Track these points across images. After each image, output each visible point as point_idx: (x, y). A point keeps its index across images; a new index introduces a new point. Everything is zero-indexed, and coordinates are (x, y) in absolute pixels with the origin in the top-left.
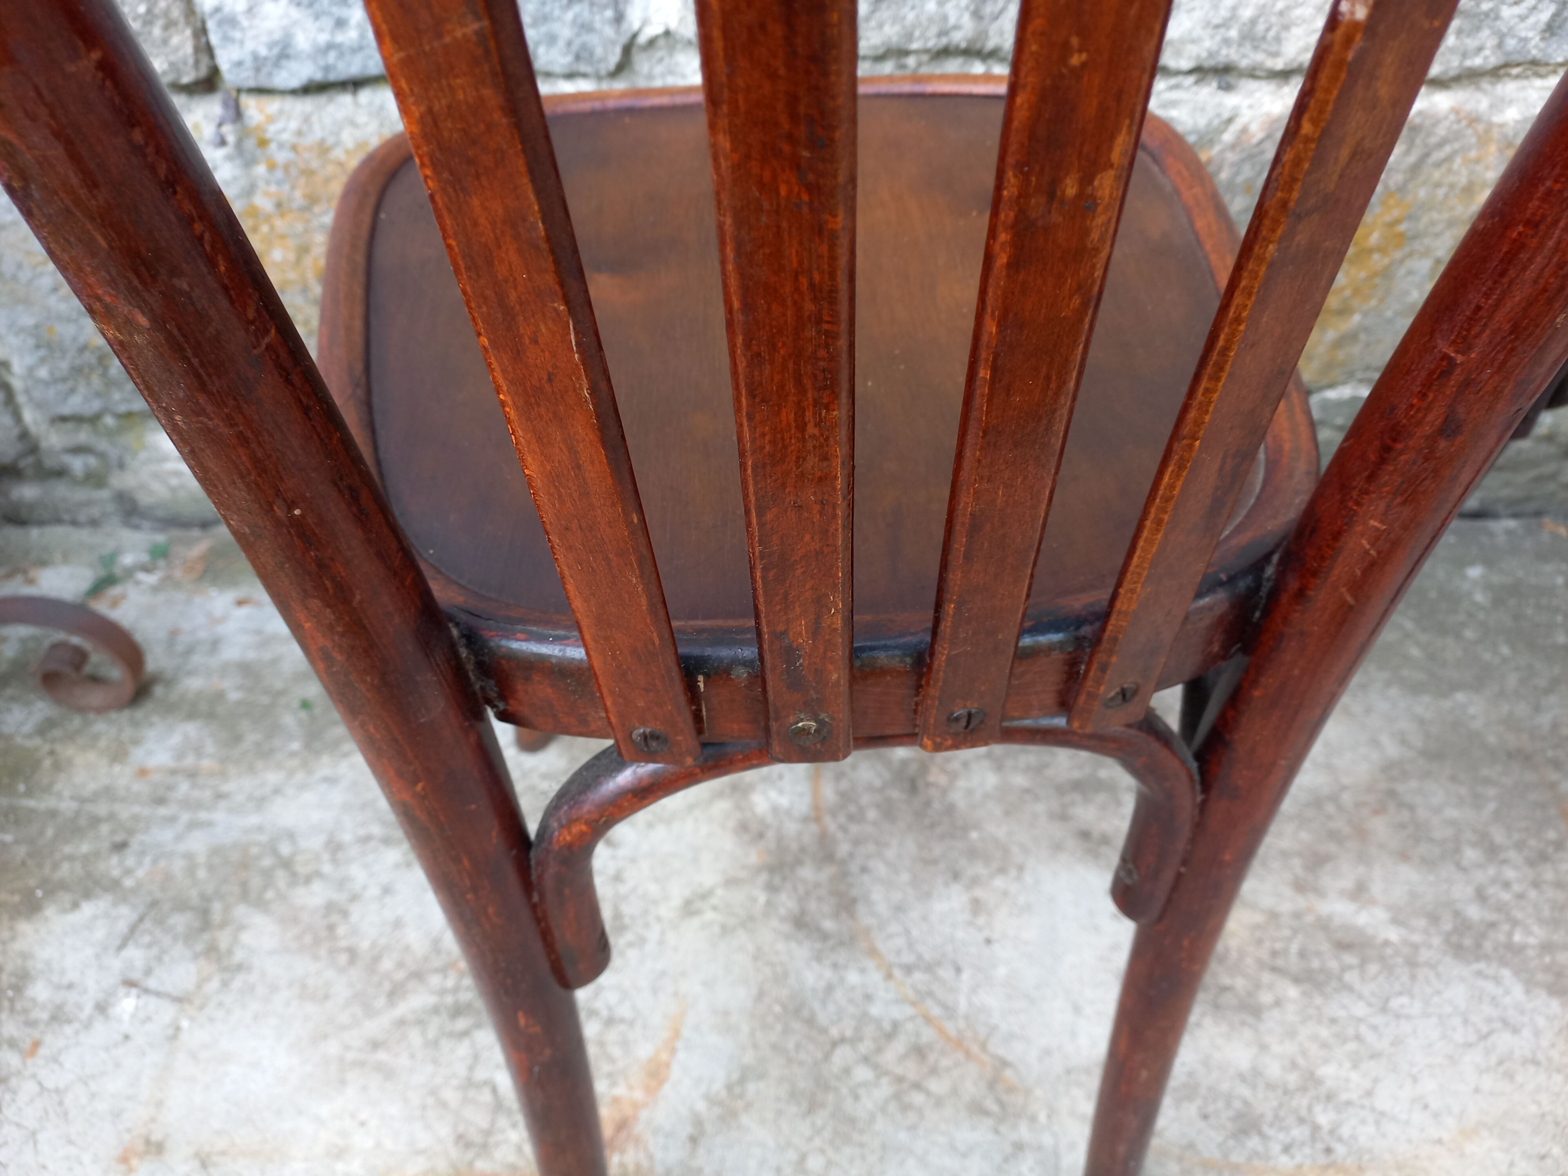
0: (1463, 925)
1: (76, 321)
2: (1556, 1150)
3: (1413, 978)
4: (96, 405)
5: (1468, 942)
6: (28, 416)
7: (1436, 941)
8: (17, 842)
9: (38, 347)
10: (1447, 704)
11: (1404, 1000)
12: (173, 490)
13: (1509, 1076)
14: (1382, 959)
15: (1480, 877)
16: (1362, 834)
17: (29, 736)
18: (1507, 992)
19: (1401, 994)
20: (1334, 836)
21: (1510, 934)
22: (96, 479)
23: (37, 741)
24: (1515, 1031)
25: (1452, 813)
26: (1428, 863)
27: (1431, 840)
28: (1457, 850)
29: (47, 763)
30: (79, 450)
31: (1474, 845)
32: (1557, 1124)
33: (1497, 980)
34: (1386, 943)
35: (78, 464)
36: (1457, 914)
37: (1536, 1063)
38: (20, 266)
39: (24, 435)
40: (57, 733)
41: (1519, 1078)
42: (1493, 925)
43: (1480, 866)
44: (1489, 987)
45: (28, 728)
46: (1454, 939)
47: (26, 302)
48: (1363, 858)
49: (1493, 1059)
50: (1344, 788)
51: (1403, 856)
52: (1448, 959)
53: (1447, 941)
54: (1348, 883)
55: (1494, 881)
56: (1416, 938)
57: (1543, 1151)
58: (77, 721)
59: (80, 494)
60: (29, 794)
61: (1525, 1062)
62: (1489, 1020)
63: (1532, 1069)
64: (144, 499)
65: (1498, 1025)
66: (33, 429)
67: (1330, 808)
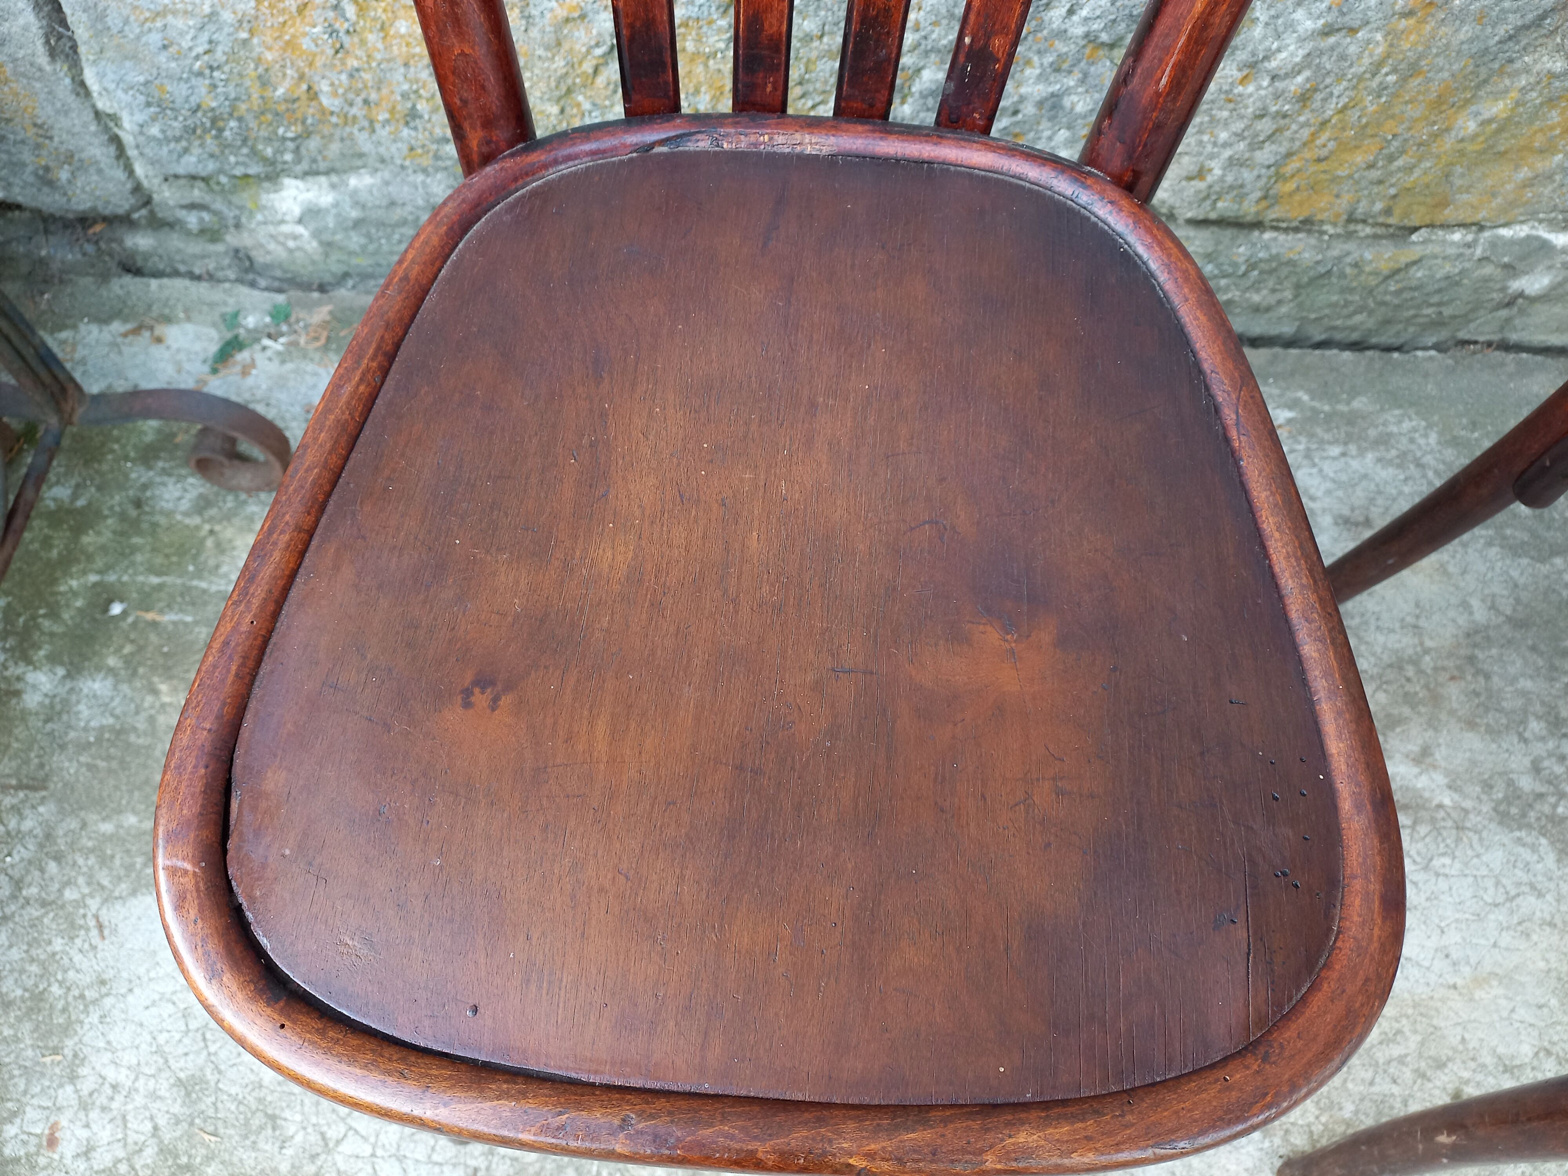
0: (1514, 794)
1: (187, 81)
2: (1554, 1002)
3: (1458, 840)
4: (211, 166)
5: (1514, 811)
6: (140, 170)
7: (1486, 808)
8: (196, 623)
9: (148, 104)
10: (1545, 569)
11: (1447, 861)
12: (291, 251)
13: (1527, 935)
14: (1433, 820)
15: (1539, 749)
16: (1436, 699)
17: (186, 514)
18: (1541, 859)
19: (1444, 854)
20: (1409, 699)
21: (1555, 806)
22: (211, 234)
23: (196, 520)
24: (1540, 895)
25: (1526, 684)
26: (1493, 733)
27: (1501, 710)
28: (1524, 722)
29: (209, 543)
30: (193, 206)
31: (1538, 718)
32: (1559, 979)
33: (1534, 848)
34: (1440, 806)
35: (192, 220)
36: (1510, 783)
37: (1552, 925)
38: (126, 22)
39: (138, 188)
40: (213, 512)
41: (1535, 937)
42: (1540, 796)
43: (1542, 739)
44: (1526, 854)
45: (185, 505)
46: (1502, 808)
47: (134, 57)
48: (1432, 724)
49: (1515, 920)
50: (1427, 651)
51: (1471, 725)
52: (1493, 826)
53: (1495, 810)
54: (1414, 748)
55: (1550, 755)
56: (1468, 804)
57: (1542, 1001)
58: (230, 502)
59: (195, 247)
60: (199, 574)
61: (1544, 923)
62: (1519, 884)
63: (1548, 929)
64: (260, 258)
65: (1526, 889)
66: (145, 183)
67: (1410, 671)
